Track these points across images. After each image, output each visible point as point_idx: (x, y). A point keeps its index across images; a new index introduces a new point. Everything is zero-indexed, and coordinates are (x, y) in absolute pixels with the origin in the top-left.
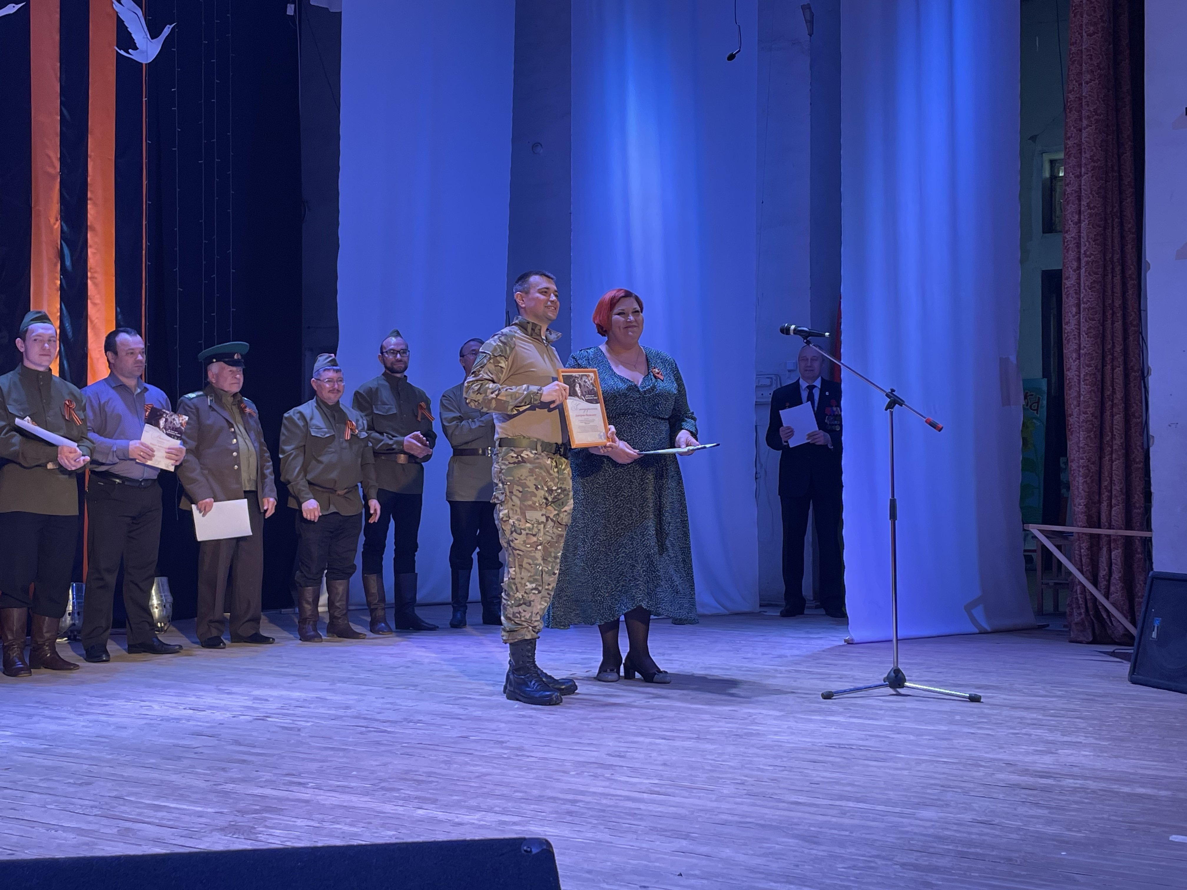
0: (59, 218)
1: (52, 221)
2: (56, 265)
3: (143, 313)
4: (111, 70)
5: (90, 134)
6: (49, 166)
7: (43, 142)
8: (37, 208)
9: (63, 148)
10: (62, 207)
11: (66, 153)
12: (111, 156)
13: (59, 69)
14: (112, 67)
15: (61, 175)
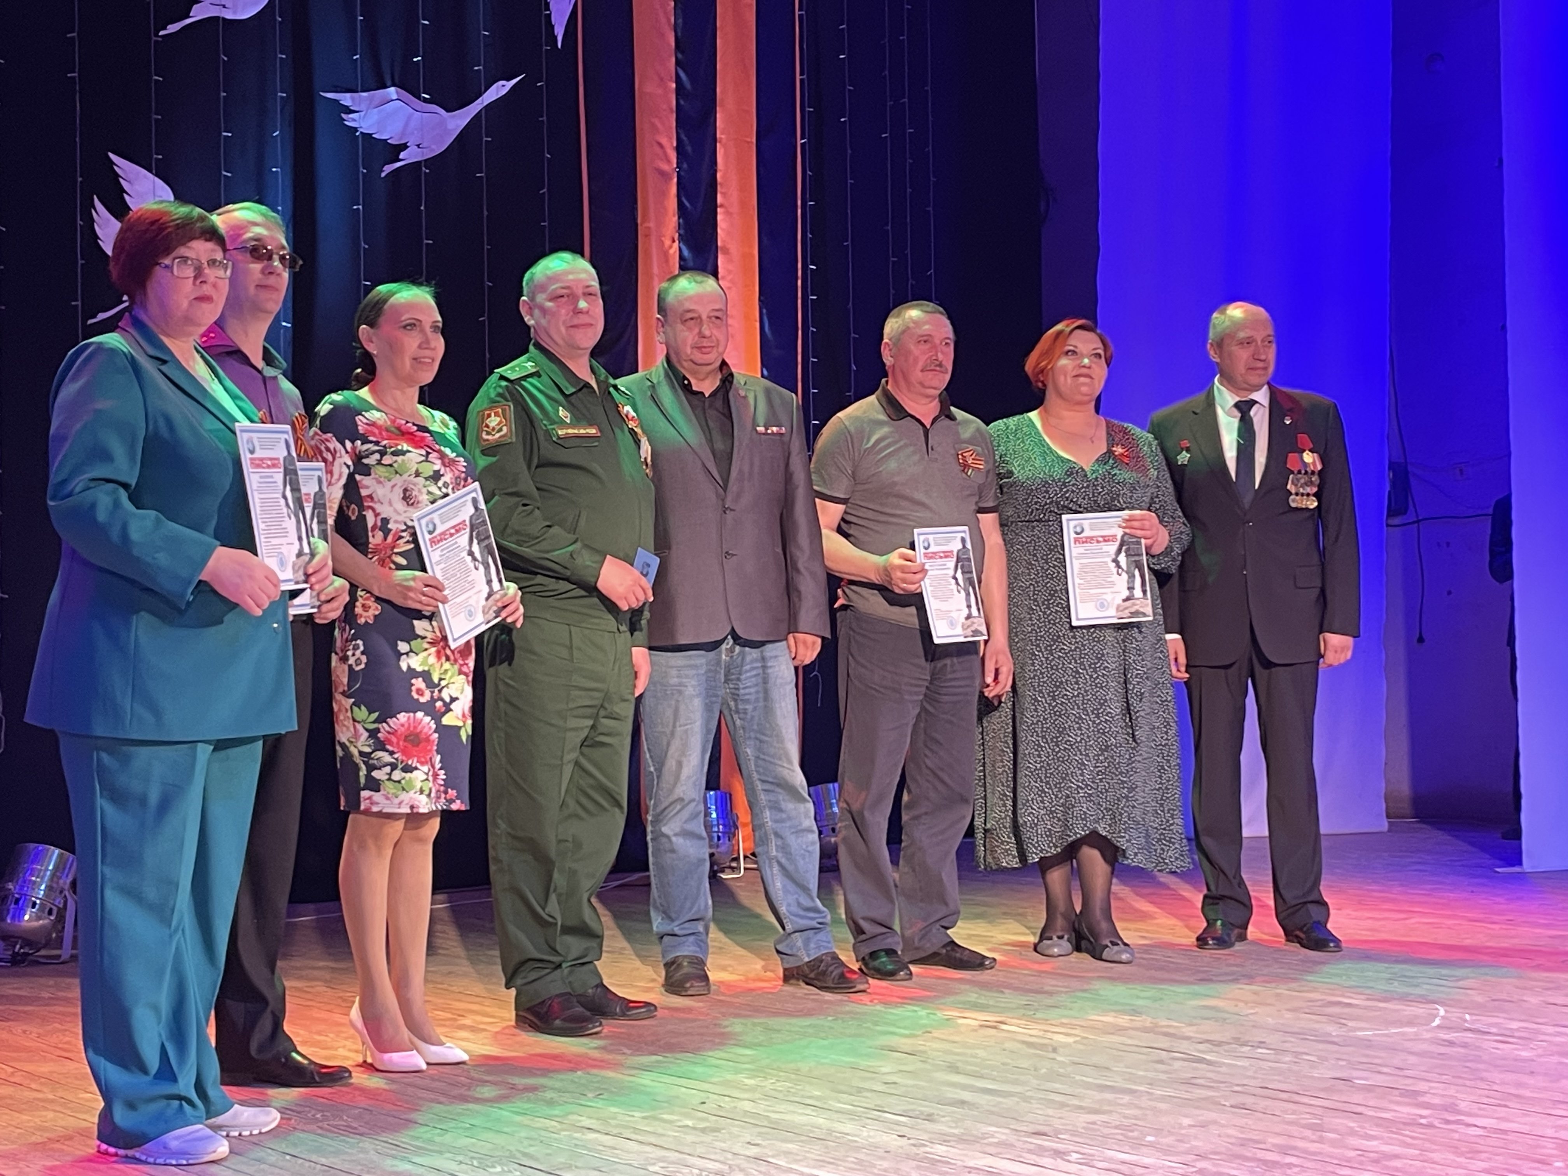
0: (676, 236)
1: (668, 242)
3: (799, 376)
4: (749, 5)
5: (720, 106)
6: (661, 160)
7: (652, 124)
8: (645, 225)
9: (680, 131)
10: (681, 221)
11: (684, 138)
12: (751, 137)
13: (672, 11)
14: (750, 1)
15: (678, 172)
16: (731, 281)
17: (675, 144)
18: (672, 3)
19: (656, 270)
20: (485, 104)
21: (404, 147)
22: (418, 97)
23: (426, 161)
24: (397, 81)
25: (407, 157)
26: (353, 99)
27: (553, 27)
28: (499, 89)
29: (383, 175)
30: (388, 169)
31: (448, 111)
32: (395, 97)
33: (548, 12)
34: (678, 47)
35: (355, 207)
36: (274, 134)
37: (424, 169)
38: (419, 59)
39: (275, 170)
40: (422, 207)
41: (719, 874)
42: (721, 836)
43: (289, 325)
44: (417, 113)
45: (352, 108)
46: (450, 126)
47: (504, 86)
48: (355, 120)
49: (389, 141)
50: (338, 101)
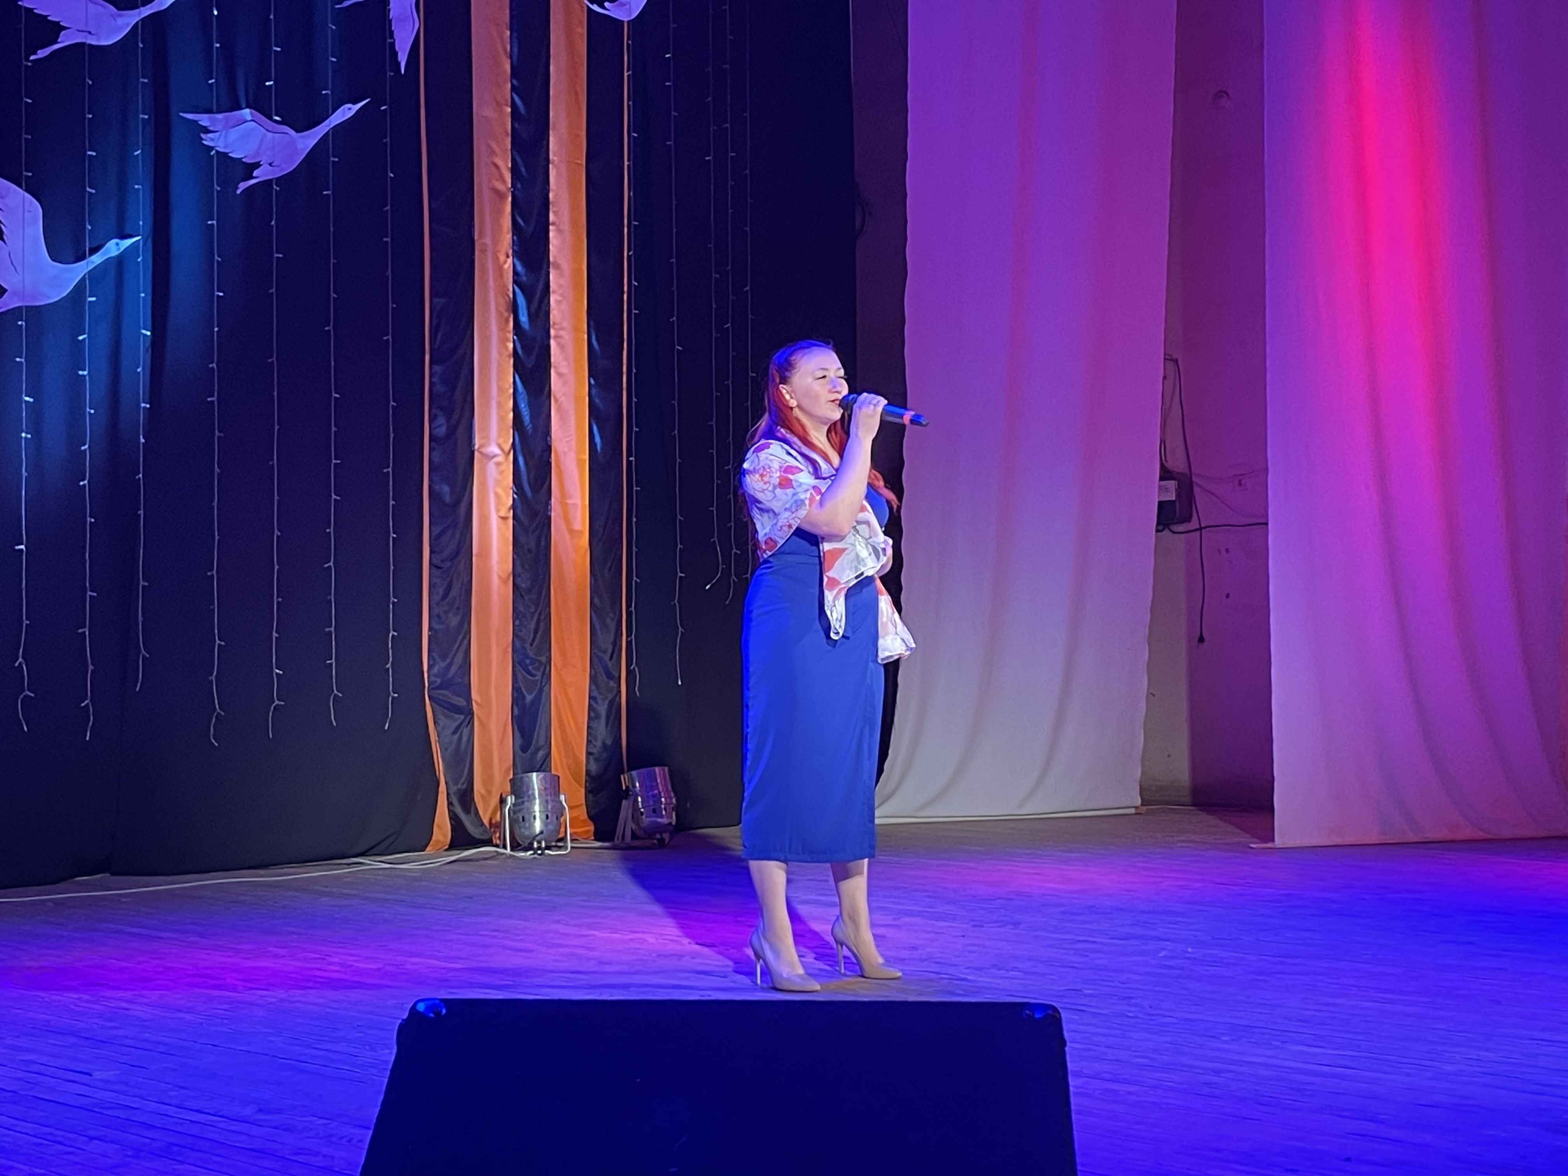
0: (511, 252)
1: (502, 258)
2: (507, 321)
3: (625, 385)
4: (581, 35)
5: (553, 130)
6: (497, 180)
7: (489, 146)
8: (481, 241)
9: (515, 153)
10: (515, 238)
11: (518, 159)
12: (582, 160)
13: (509, 40)
14: (582, 31)
15: (512, 192)
16: (561, 295)
17: (510, 165)
18: (508, 33)
19: (491, 283)
20: (332, 126)
21: (257, 165)
22: (270, 119)
23: (277, 179)
25: (260, 175)
26: (210, 119)
27: (396, 53)
28: (347, 112)
29: (238, 192)
30: (243, 186)
31: (297, 131)
32: (249, 118)
33: (392, 41)
34: (514, 74)
35: (209, 222)
36: (136, 153)
37: (275, 187)
38: (272, 83)
39: (136, 187)
40: (273, 223)
41: (547, 851)
42: (549, 816)
43: (149, 333)
44: (271, 134)
45: (211, 129)
46: (300, 146)
47: (350, 109)
48: (212, 140)
49: (244, 160)
50: (196, 122)
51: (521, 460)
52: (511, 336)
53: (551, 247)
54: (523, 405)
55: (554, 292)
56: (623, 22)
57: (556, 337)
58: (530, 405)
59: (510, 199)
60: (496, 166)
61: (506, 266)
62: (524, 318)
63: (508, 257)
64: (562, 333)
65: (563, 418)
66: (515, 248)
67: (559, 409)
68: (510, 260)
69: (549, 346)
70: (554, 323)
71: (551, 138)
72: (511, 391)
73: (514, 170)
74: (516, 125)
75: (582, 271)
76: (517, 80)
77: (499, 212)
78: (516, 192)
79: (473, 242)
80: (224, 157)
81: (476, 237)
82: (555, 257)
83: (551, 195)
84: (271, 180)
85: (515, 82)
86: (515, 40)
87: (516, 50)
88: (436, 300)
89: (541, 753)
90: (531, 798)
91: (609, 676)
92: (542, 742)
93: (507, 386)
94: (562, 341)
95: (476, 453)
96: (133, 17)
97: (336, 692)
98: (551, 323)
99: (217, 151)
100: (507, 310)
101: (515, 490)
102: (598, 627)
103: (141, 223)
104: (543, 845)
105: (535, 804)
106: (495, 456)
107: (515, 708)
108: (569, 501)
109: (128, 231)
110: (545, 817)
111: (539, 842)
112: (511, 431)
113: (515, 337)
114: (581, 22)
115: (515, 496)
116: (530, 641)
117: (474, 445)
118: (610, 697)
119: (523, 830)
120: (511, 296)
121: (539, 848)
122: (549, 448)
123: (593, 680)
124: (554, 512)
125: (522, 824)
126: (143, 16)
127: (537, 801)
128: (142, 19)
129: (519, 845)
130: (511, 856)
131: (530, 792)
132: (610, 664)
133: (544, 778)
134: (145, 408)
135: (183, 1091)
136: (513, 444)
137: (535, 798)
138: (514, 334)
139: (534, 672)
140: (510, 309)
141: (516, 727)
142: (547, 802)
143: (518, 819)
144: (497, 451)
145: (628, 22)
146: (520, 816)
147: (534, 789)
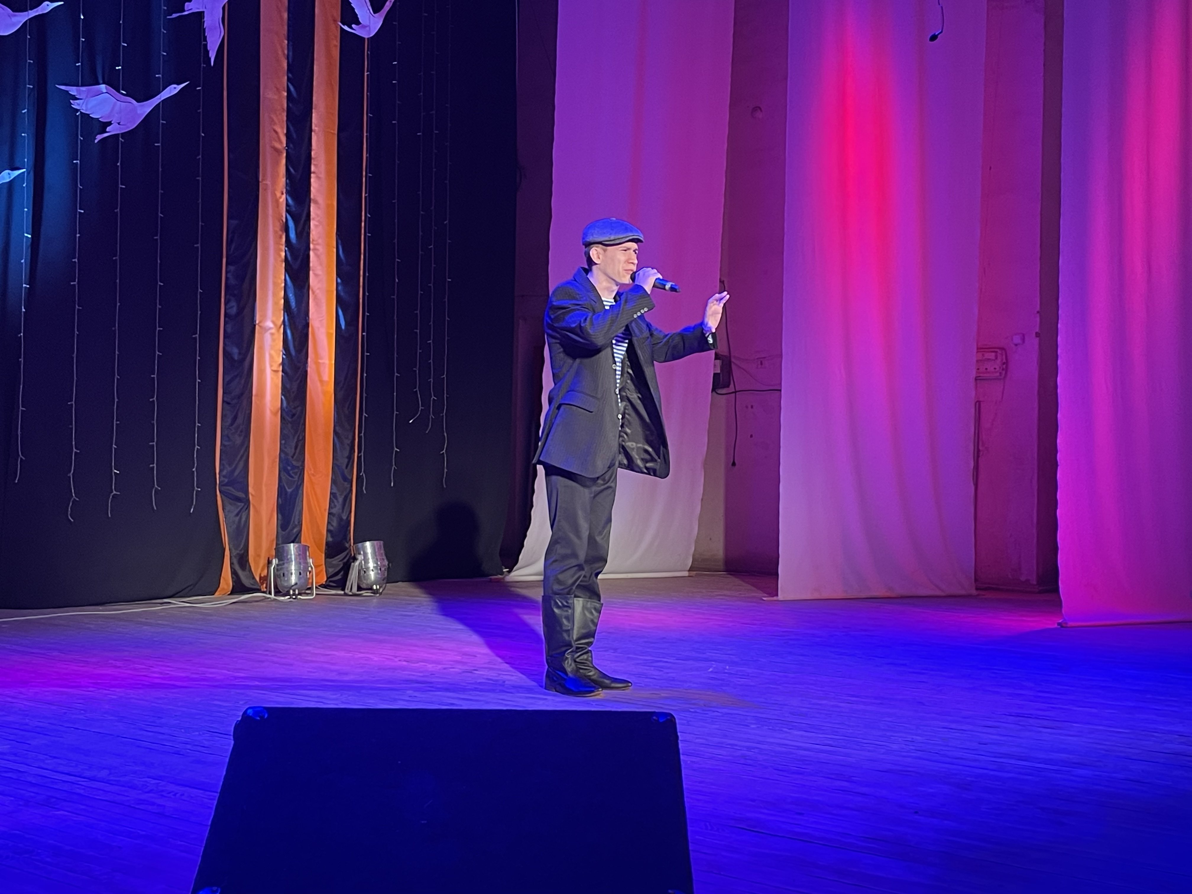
0: (284, 191)
1: (278, 194)
2: (281, 237)
3: (361, 284)
4: (336, 46)
5: (315, 109)
6: (276, 141)
7: (271, 118)
8: (264, 182)
9: (289, 124)
10: (288, 181)
11: (291, 128)
12: (334, 130)
13: (286, 47)
14: (337, 43)
15: (287, 150)
16: (319, 221)
17: (285, 132)
18: (286, 42)
19: (270, 212)
20: (162, 99)
21: (109, 124)
22: (119, 92)
23: (122, 134)
24: (106, 80)
25: (111, 131)
26: (77, 91)
27: (208, 52)
28: (173, 90)
29: (96, 141)
30: (99, 137)
31: (138, 102)
32: (105, 91)
33: (205, 43)
34: (289, 70)
35: (75, 162)
36: (23, 112)
37: (120, 139)
38: (120, 67)
39: (23, 135)
40: (119, 164)
41: (299, 597)
42: (302, 572)
43: (30, 236)
44: (119, 102)
45: (77, 97)
46: (139, 112)
47: (175, 88)
48: (78, 105)
49: (100, 119)
50: (67, 92)
51: (289, 332)
52: (283, 247)
53: (312, 189)
54: (291, 296)
55: (313, 219)
56: (364, 38)
57: (315, 249)
58: (295, 295)
59: (285, 155)
60: (276, 132)
61: (281, 200)
62: (293, 235)
63: (282, 194)
64: (318, 247)
65: (317, 304)
66: (288, 188)
67: (315, 298)
68: (284, 196)
69: (308, 257)
70: (313, 240)
71: (313, 115)
72: (283, 285)
73: (288, 135)
74: (291, 105)
75: (333, 205)
76: (291, 73)
77: (277, 163)
78: (290, 150)
79: (258, 182)
80: (86, 117)
81: (260, 180)
82: (314, 196)
83: (313, 153)
84: (118, 134)
85: (290, 75)
86: (291, 48)
87: (291, 54)
88: (232, 222)
89: (295, 530)
90: (289, 561)
91: (345, 479)
92: (296, 523)
93: (280, 281)
94: (319, 253)
95: (257, 326)
96: (22, 18)
97: (156, 486)
98: (311, 240)
99: (81, 112)
100: (281, 230)
101: (284, 353)
102: (338, 446)
103: (26, 160)
104: (297, 592)
105: (292, 565)
106: (270, 328)
107: (280, 499)
108: (320, 361)
109: (18, 165)
110: (299, 574)
111: (294, 591)
112: (282, 312)
113: (286, 249)
114: (336, 37)
115: (284, 357)
116: (292, 454)
117: (255, 321)
118: (345, 494)
119: (283, 582)
120: (284, 220)
121: (294, 594)
122: (307, 325)
123: (334, 482)
124: (310, 367)
125: (282, 578)
126: (30, 17)
127: (294, 563)
128: (30, 19)
129: (281, 592)
130: (275, 600)
131: (289, 557)
132: (346, 472)
133: (299, 547)
134: (26, 287)
135: (55, 760)
136: (284, 321)
137: (292, 561)
138: (286, 247)
139: (293, 475)
140: (284, 228)
141: (279, 512)
142: (300, 563)
143: (280, 575)
144: (271, 325)
145: (368, 39)
146: (281, 573)
147: (291, 555)
